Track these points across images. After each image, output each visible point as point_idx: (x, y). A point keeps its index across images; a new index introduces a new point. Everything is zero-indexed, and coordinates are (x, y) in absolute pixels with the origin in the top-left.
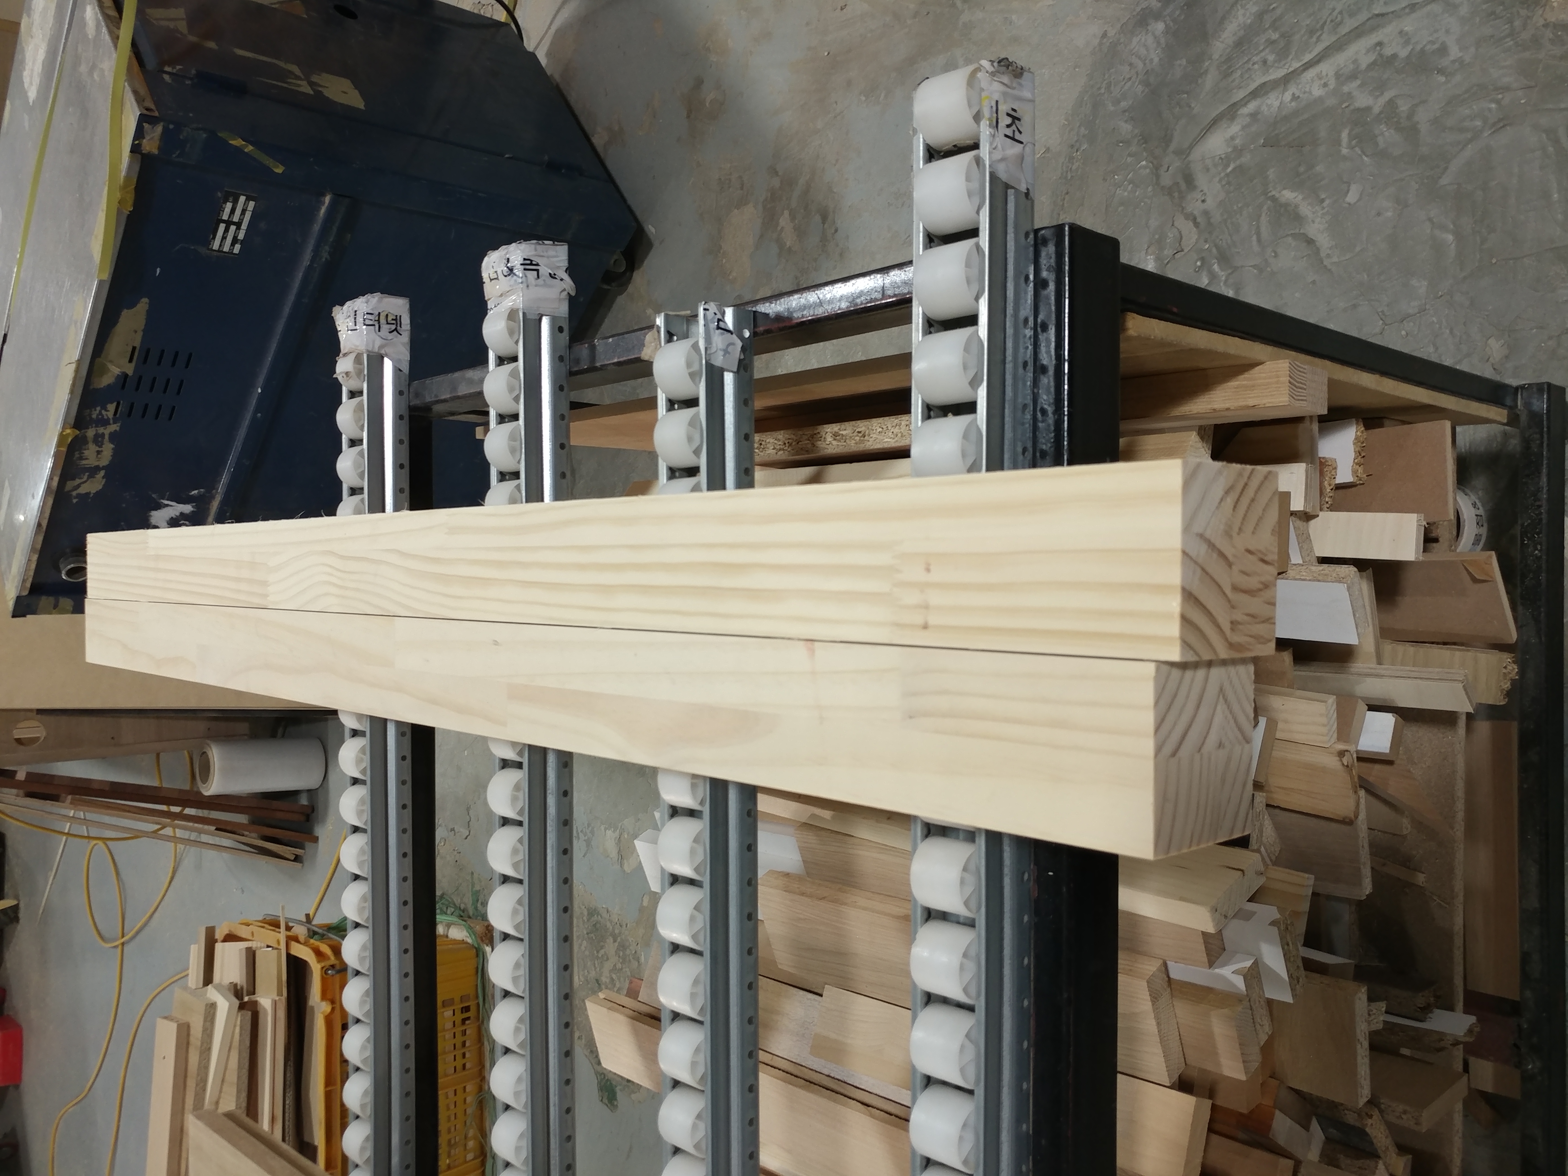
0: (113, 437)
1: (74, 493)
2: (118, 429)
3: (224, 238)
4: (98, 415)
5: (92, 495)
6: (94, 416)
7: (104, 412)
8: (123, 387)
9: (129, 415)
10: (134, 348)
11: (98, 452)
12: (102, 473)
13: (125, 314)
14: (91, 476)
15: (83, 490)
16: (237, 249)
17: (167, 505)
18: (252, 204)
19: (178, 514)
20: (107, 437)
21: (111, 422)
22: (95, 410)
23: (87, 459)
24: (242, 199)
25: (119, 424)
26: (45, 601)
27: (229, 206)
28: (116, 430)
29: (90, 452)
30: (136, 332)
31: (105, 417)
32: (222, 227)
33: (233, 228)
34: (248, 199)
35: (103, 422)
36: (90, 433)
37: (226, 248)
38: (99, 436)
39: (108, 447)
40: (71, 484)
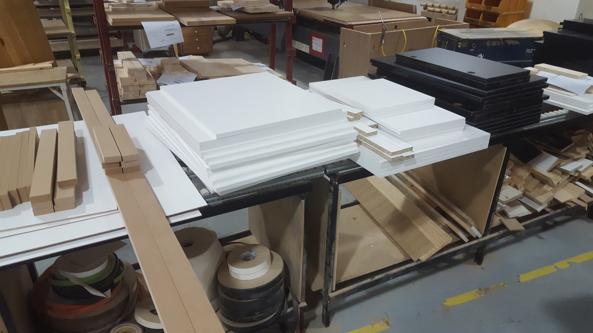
5: (486, 45)
8: (506, 44)
9: (501, 46)
10: (512, 44)
11: (495, 44)
12: (490, 45)
13: (518, 42)
14: (490, 44)
16: (527, 52)
17: (483, 56)
22: (503, 42)
25: (499, 45)
27: (533, 49)
30: (515, 43)
32: (530, 50)
35: (500, 43)
36: (498, 42)
37: (527, 51)
38: (497, 43)
39: (495, 45)
40: (489, 41)
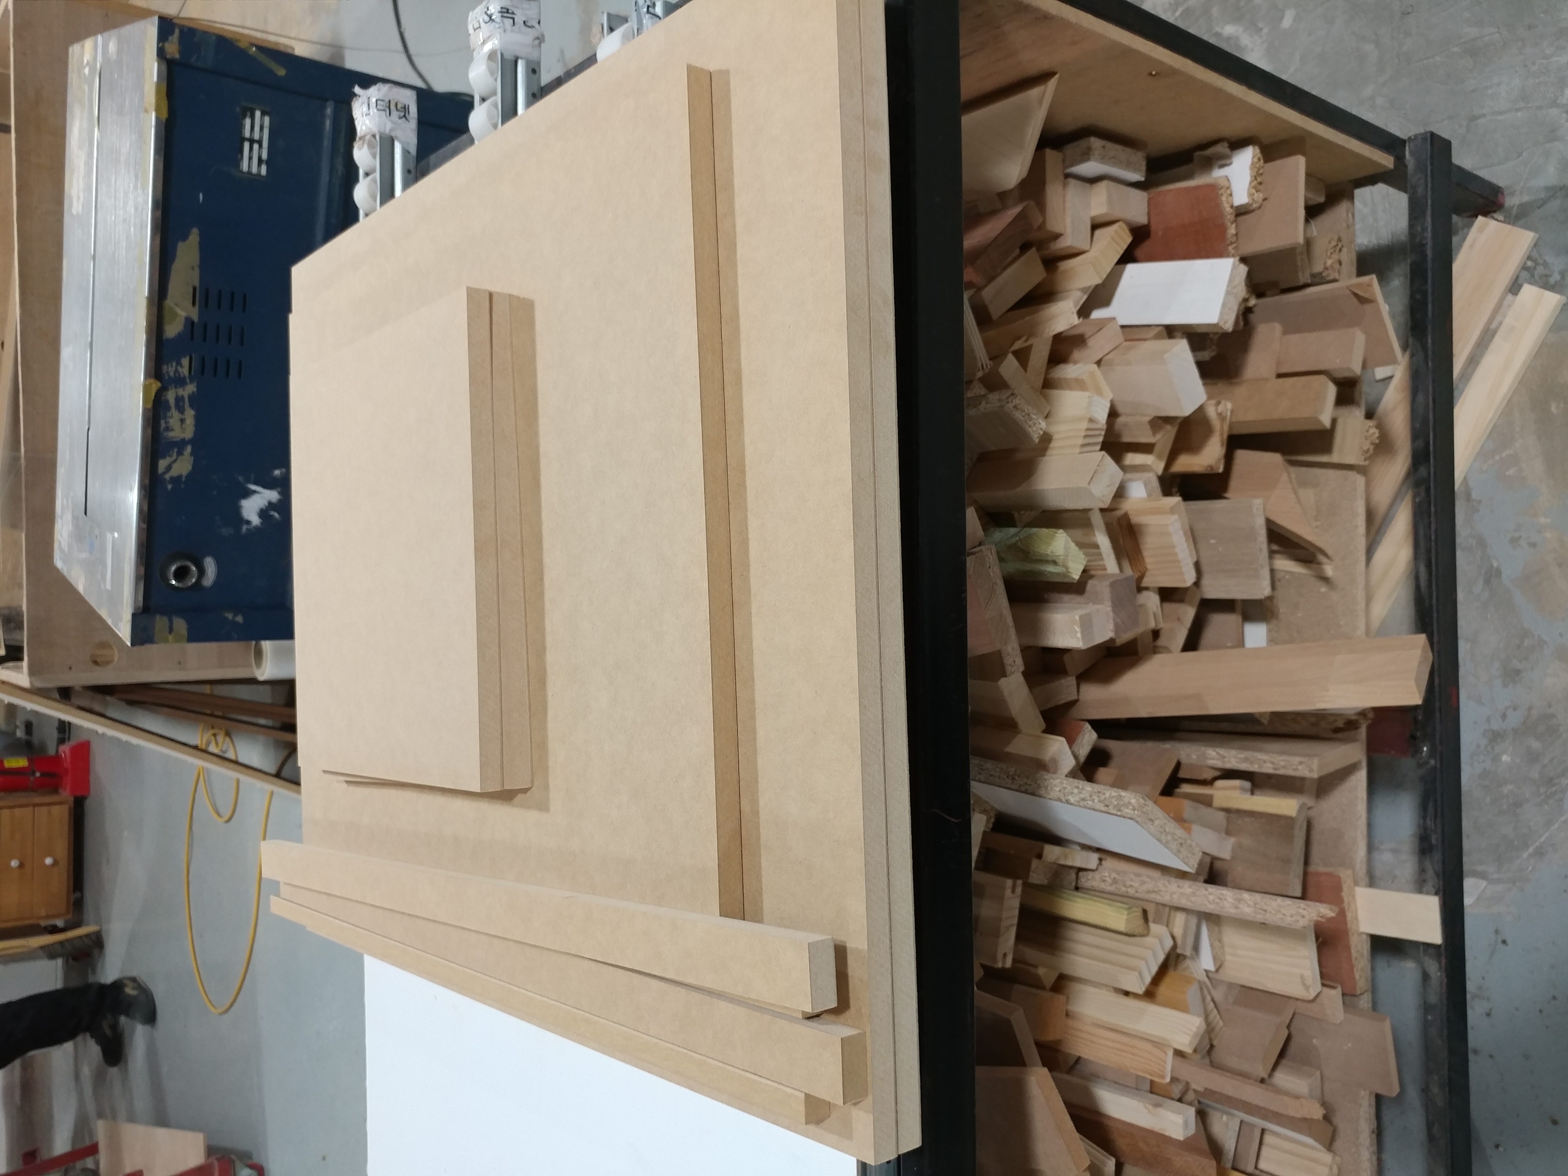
0: (191, 397)
1: (167, 476)
2: (195, 389)
3: (250, 158)
4: (175, 374)
5: (184, 479)
6: (172, 374)
7: (179, 367)
8: (192, 338)
9: (203, 373)
10: (195, 289)
11: (182, 421)
12: (189, 449)
13: (181, 246)
14: (180, 453)
15: (175, 472)
16: (264, 170)
17: (254, 492)
18: (267, 119)
19: (267, 504)
20: (187, 400)
21: (188, 380)
22: (172, 366)
23: (172, 430)
24: (258, 114)
25: (195, 384)
26: (161, 622)
27: (248, 122)
28: (193, 392)
29: (174, 419)
30: (193, 268)
31: (182, 375)
32: (247, 145)
33: (256, 146)
34: (263, 114)
35: (180, 382)
36: (171, 396)
37: (254, 170)
38: (179, 400)
39: (190, 414)
40: (162, 464)
